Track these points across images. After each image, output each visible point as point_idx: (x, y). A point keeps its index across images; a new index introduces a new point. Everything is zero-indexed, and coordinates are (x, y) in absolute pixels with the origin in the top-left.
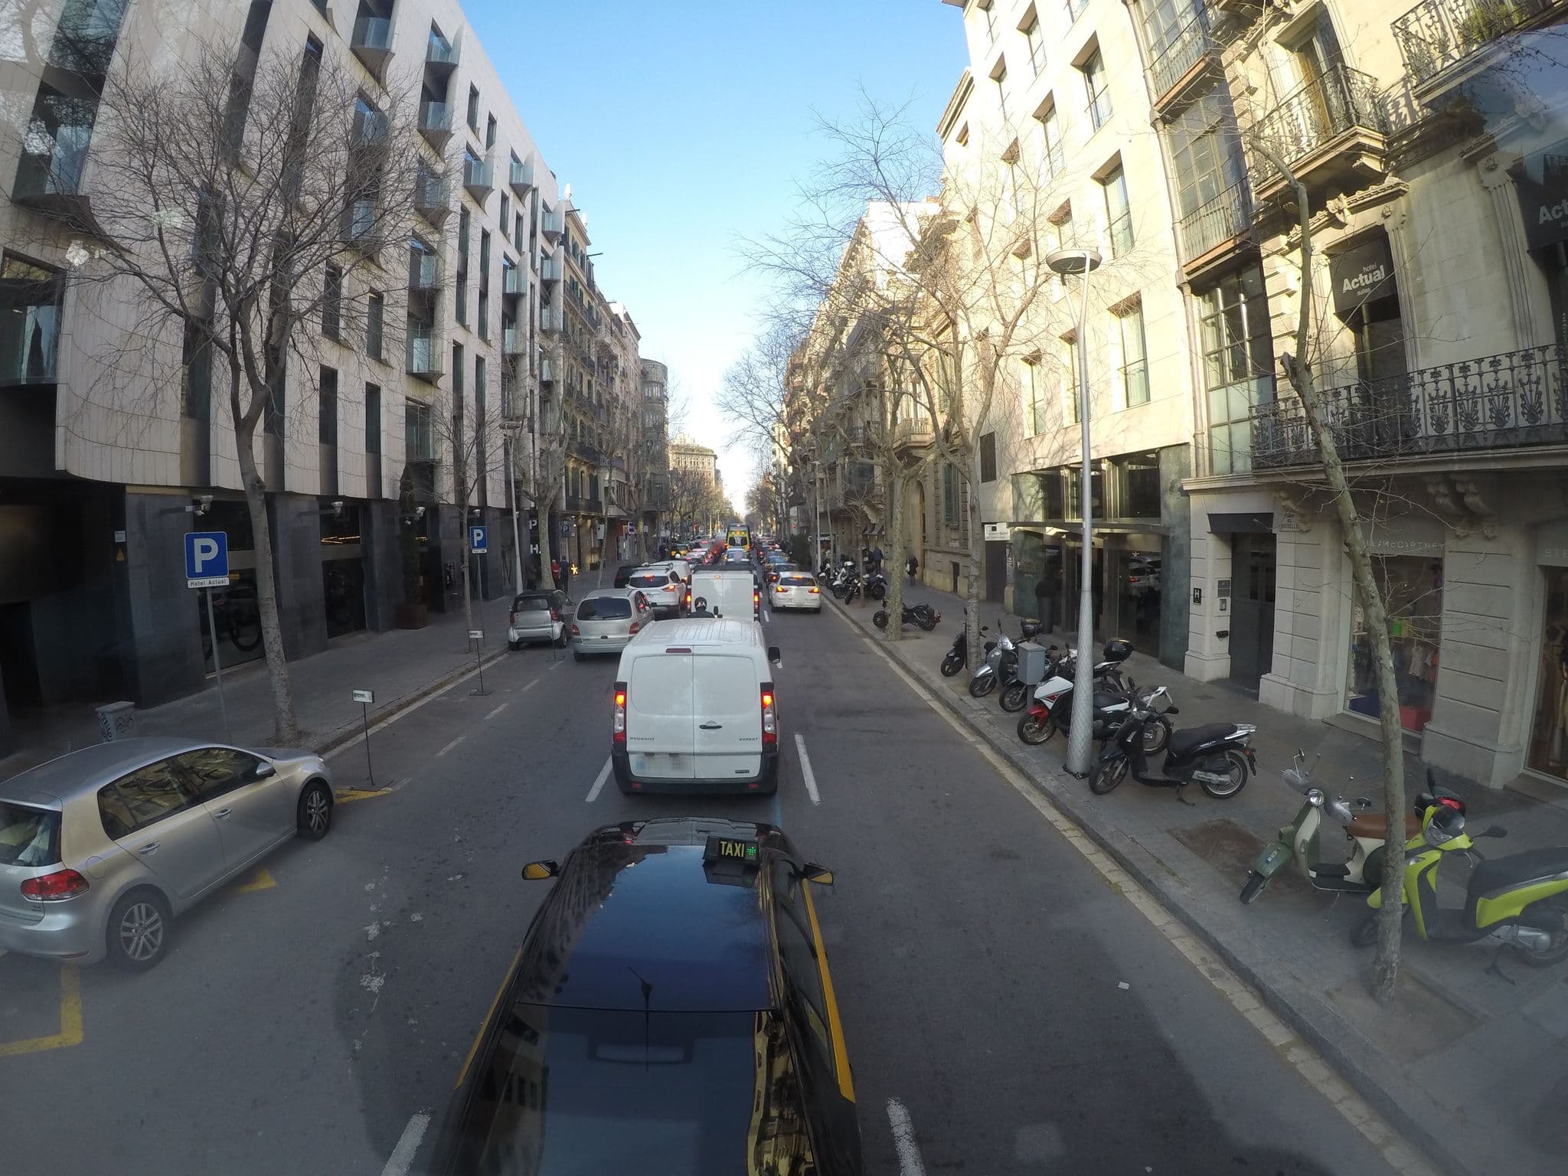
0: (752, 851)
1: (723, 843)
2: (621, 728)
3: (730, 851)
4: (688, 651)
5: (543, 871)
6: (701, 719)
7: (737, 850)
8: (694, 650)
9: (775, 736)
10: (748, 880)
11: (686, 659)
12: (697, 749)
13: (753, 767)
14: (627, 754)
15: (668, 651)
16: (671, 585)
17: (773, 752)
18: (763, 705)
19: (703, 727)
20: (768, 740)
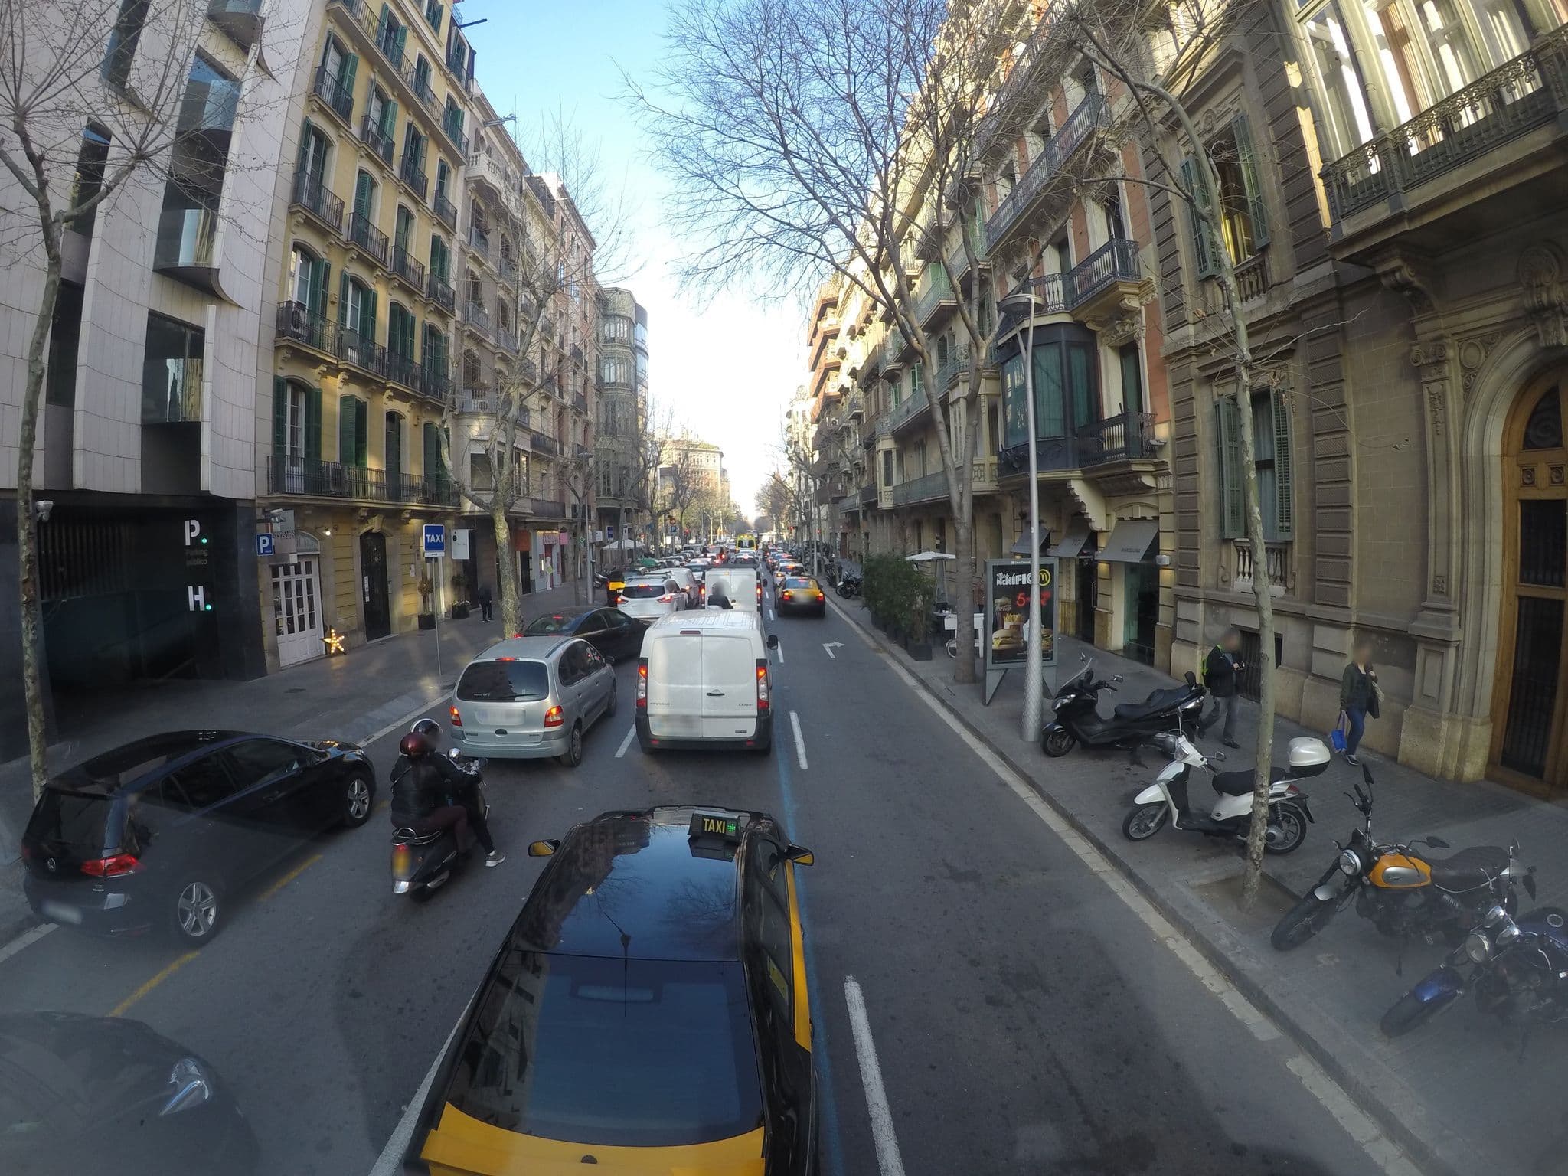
0: (732, 828)
1: (706, 820)
2: (643, 695)
3: (712, 828)
4: (698, 632)
5: (547, 849)
6: (707, 688)
7: (719, 826)
8: (702, 633)
9: (768, 703)
10: (728, 855)
11: (695, 639)
12: (705, 712)
13: (750, 729)
14: (647, 716)
15: (682, 632)
16: (667, 596)
17: (766, 716)
18: (758, 678)
19: (710, 694)
20: (762, 706)
